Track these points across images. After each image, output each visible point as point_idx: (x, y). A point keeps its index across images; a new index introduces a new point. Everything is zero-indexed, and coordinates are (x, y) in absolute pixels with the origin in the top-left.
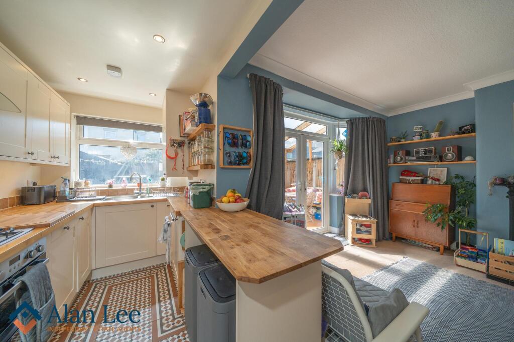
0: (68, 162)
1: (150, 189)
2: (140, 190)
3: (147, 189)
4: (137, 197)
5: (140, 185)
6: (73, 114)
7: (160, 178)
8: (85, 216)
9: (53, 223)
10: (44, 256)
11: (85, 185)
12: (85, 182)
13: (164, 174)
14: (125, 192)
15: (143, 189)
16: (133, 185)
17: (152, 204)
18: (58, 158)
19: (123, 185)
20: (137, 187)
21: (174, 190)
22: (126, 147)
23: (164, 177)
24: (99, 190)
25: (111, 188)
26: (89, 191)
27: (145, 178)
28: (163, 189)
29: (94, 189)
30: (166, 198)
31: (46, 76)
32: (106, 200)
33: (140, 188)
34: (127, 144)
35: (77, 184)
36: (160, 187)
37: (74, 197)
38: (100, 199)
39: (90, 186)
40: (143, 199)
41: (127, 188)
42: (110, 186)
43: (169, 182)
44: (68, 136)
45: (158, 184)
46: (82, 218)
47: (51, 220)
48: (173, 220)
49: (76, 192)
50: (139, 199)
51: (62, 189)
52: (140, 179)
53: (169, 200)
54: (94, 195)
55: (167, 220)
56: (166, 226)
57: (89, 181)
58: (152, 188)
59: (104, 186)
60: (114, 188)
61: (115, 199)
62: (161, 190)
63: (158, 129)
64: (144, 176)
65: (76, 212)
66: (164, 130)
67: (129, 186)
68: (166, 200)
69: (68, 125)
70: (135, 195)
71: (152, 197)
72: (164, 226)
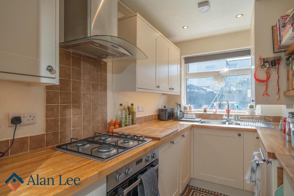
0: (179, 92)
1: (238, 116)
2: (228, 117)
3: (235, 115)
4: (225, 123)
5: (228, 111)
6: (183, 56)
7: (249, 105)
8: (186, 134)
9: (162, 138)
10: (157, 161)
11: (190, 109)
12: (190, 107)
13: (253, 101)
14: (216, 117)
15: (232, 115)
16: (223, 112)
17: (240, 132)
18: (173, 89)
19: (214, 110)
20: (226, 113)
21: (265, 119)
22: (218, 76)
23: (253, 104)
24: (197, 114)
25: (205, 113)
26: (191, 114)
27: (233, 105)
28: (252, 118)
29: (194, 113)
30: (255, 128)
31: (167, 35)
32: (202, 122)
33: (228, 115)
34: (218, 73)
35: (185, 108)
36: (248, 114)
37: (182, 118)
38: (197, 122)
39: (193, 110)
40: (231, 126)
41: (218, 113)
42: (205, 111)
43: (259, 110)
44: (179, 73)
45: (246, 112)
46: (183, 136)
47: (162, 135)
48: (264, 161)
49: (184, 114)
50: (227, 125)
51: (176, 112)
52: (228, 106)
53: (259, 132)
54: (194, 117)
55: (256, 158)
56: (254, 165)
57: (192, 106)
58: (240, 115)
59: (200, 111)
60: (208, 113)
61: (208, 122)
62: (249, 118)
63: (247, 52)
64: (232, 103)
65: (179, 131)
66: (253, 52)
67: (219, 112)
68: (255, 131)
69: (179, 66)
70: (225, 121)
71: (239, 124)
72: (252, 164)
